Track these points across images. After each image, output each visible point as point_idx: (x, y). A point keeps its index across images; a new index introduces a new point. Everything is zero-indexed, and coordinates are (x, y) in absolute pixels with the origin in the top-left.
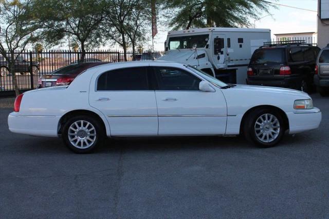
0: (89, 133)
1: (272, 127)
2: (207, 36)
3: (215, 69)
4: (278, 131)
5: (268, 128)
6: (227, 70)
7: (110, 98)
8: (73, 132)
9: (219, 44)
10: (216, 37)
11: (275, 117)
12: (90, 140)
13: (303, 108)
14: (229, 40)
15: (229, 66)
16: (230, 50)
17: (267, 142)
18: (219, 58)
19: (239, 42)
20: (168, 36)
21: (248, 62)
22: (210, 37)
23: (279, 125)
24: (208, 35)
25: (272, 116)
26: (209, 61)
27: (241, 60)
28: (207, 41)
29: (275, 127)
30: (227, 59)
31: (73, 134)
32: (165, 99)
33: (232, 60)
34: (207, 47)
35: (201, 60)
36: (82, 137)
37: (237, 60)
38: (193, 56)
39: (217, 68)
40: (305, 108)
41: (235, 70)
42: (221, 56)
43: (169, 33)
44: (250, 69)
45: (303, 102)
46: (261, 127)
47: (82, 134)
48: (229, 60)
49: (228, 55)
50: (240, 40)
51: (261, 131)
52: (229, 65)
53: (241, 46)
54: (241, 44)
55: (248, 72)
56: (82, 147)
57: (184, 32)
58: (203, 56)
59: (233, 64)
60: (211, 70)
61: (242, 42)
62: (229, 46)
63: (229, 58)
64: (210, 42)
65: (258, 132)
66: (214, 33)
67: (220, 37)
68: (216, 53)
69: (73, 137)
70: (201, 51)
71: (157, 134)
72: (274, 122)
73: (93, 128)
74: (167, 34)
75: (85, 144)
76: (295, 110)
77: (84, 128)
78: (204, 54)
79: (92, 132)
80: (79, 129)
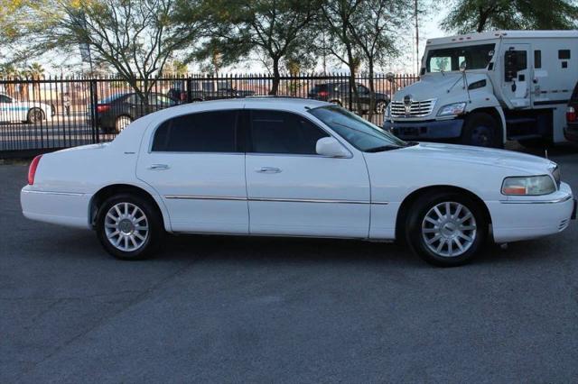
0: (137, 225)
1: (459, 229)
2: (492, 47)
3: (506, 110)
4: (473, 237)
5: (451, 230)
6: (532, 110)
7: (169, 165)
8: (113, 222)
9: (515, 62)
10: (508, 49)
11: (467, 209)
12: (140, 237)
13: (522, 193)
14: (537, 54)
15: (536, 104)
16: (539, 74)
17: (448, 255)
18: (514, 88)
19: (560, 58)
20: (427, 47)
21: (568, 96)
22: (496, 48)
23: (474, 225)
24: (494, 45)
25: (460, 207)
26: (494, 94)
27: (564, 91)
28: (491, 57)
29: (467, 228)
30: (533, 90)
31: (112, 226)
32: (260, 169)
33: (545, 92)
34: (490, 68)
35: (474, 92)
36: (127, 232)
37: (556, 92)
38: (461, 83)
39: (510, 107)
40: (527, 192)
41: (551, 111)
42: (518, 84)
43: (428, 42)
44: (571, 110)
45: (523, 182)
46: (436, 227)
47: (127, 226)
48: (538, 92)
49: (535, 82)
50: (564, 54)
51: (437, 234)
52: (537, 100)
53: (565, 65)
54: (565, 60)
55: (568, 115)
56: (126, 249)
57: (461, 39)
58: (482, 83)
59: (547, 99)
60: (496, 110)
61: (568, 57)
62: (538, 64)
63: (538, 89)
64: (497, 57)
65: (431, 235)
66: (504, 41)
67: (518, 48)
68: (508, 79)
69: (113, 230)
70: (477, 75)
71: (247, 232)
72: (465, 219)
73: (144, 217)
74: (426, 44)
75: (131, 244)
76: (505, 197)
77: (129, 216)
78: (484, 81)
79: (142, 223)
80: (122, 216)
